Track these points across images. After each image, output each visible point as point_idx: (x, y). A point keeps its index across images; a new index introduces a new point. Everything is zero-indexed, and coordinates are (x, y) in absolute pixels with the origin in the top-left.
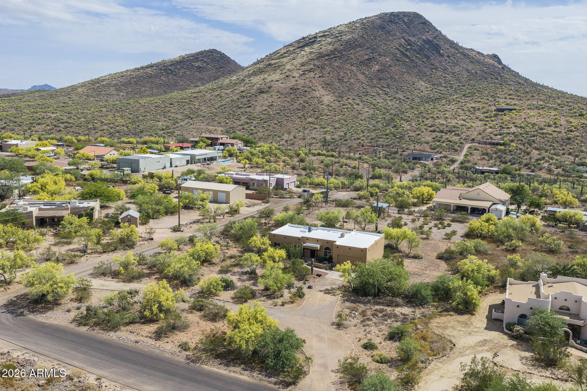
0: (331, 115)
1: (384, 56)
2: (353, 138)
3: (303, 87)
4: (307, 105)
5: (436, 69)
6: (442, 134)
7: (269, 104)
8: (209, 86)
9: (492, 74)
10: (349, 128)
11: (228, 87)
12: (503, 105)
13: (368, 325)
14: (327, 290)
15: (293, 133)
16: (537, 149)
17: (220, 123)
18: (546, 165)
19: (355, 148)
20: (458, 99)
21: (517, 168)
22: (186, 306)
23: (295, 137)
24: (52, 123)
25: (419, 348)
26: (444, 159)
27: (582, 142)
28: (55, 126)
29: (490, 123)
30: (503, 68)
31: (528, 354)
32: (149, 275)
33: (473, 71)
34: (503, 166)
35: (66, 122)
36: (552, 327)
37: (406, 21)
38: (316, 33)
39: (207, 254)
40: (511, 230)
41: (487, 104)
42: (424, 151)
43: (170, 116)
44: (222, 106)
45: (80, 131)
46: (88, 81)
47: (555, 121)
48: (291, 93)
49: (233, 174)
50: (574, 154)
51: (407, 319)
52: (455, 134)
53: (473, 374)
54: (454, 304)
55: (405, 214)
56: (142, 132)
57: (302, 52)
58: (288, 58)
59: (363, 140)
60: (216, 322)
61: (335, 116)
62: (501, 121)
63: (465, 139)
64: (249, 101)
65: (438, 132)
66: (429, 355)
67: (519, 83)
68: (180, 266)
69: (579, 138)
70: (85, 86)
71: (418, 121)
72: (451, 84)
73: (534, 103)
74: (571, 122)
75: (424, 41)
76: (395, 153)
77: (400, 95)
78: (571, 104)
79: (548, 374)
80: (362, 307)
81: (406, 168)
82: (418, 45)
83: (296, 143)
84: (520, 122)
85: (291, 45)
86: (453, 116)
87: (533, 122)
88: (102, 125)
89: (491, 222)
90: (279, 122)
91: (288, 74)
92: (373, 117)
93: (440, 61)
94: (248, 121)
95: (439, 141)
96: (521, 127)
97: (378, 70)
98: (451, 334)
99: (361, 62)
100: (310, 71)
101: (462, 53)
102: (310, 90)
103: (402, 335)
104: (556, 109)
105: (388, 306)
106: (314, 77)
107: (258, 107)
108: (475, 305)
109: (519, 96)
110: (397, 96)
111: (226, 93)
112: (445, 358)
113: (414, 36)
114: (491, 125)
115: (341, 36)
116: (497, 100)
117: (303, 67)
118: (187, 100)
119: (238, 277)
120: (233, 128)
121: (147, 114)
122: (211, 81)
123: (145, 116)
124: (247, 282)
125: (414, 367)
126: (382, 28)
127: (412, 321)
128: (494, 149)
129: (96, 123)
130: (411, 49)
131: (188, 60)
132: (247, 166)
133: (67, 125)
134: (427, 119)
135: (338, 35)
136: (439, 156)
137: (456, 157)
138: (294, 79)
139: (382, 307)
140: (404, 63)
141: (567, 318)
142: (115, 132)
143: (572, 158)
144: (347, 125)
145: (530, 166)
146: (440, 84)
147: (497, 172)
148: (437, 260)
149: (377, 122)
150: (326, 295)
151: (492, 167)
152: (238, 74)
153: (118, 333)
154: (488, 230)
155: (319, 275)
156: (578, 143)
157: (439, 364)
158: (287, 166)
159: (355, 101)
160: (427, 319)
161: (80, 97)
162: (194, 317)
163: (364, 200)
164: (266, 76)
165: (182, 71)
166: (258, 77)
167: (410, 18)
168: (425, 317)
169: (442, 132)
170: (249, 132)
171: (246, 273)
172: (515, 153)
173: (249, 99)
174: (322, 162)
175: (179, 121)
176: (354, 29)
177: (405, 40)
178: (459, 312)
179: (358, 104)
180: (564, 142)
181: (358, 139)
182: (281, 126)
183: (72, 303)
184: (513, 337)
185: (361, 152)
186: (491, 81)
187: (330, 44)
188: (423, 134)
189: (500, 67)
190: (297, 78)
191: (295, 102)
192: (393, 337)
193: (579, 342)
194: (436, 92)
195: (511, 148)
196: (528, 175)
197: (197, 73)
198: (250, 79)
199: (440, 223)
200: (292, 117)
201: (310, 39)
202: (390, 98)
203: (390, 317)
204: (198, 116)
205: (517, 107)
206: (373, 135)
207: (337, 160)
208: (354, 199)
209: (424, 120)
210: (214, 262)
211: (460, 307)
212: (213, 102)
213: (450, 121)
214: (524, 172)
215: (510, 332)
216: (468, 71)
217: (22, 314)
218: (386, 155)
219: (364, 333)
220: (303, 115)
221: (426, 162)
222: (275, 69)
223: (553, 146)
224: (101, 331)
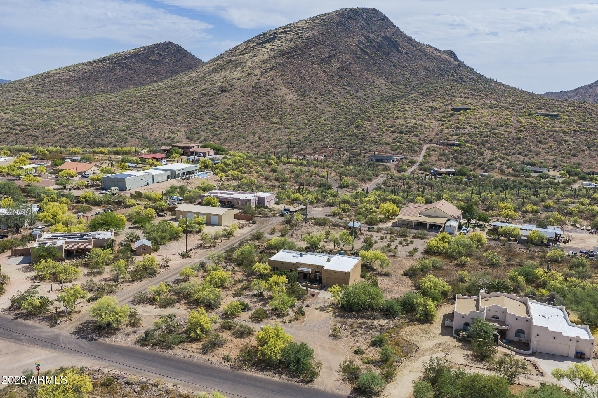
0: (295, 115)
1: (345, 54)
2: (317, 139)
3: (265, 85)
4: (270, 104)
5: (395, 66)
6: (402, 135)
7: (232, 103)
8: (168, 82)
9: (448, 71)
10: (313, 129)
11: (188, 84)
12: (459, 104)
13: (356, 335)
14: (321, 307)
15: (258, 134)
16: (490, 149)
17: (182, 123)
18: (498, 165)
19: (320, 150)
20: (416, 98)
21: (472, 168)
22: (217, 326)
23: (260, 139)
24: (7, 125)
25: (394, 352)
26: (404, 161)
27: (530, 141)
28: (11, 129)
29: (446, 123)
30: (458, 64)
31: (469, 352)
32: (179, 301)
33: (430, 68)
34: (459, 167)
35: (22, 125)
36: (486, 332)
37: (365, 17)
38: (276, 29)
39: (222, 280)
40: (461, 248)
41: (444, 103)
42: (385, 152)
43: (129, 116)
44: (183, 105)
45: (38, 134)
46: (37, 75)
47: (507, 121)
48: (253, 92)
49: (217, 193)
50: (524, 154)
51: (383, 329)
52: (415, 135)
53: (431, 369)
54: (418, 316)
55: (375, 231)
56: (103, 134)
57: (263, 49)
58: (249, 54)
59: (327, 141)
60: (243, 338)
61: (298, 116)
62: (457, 121)
63: (424, 140)
64: (211, 99)
65: (398, 133)
66: (401, 356)
67: (474, 80)
68: (206, 294)
69: (528, 138)
70: (33, 81)
71: (379, 121)
72: (410, 82)
73: (488, 102)
74: (521, 122)
75: (383, 37)
76: (358, 155)
77: (361, 94)
78: (521, 103)
79: (482, 366)
80: (350, 321)
81: (371, 176)
82: (377, 42)
83: (262, 145)
84: (474, 122)
85: (251, 41)
86: (412, 116)
87: (487, 122)
88: (60, 127)
89: (446, 240)
90: (243, 122)
91: (249, 72)
92: (335, 117)
93: (399, 58)
94: (212, 121)
95: (399, 142)
96: (475, 127)
97: (339, 68)
98: (416, 340)
99: (322, 60)
100: (271, 69)
101: (419, 49)
102: (273, 89)
103: (382, 342)
104: (507, 109)
105: (369, 319)
106: (276, 76)
107: (220, 107)
108: (433, 316)
109: (473, 95)
110: (358, 94)
111: (187, 91)
112: (412, 358)
113: (373, 32)
114: (448, 125)
115: (302, 33)
116: (453, 99)
117: (265, 65)
118: (146, 99)
119: (249, 299)
120: (197, 128)
121: (106, 113)
122: (169, 77)
123: (104, 116)
124: (258, 303)
125: (391, 366)
126: (342, 24)
127: (388, 331)
128: (451, 150)
129: (54, 125)
130: (370, 46)
131: (143, 53)
132: (224, 178)
133: (23, 127)
134: (388, 119)
135: (298, 31)
136: (399, 157)
137: (415, 158)
138: (256, 78)
139: (364, 320)
140: (364, 60)
141: (496, 325)
142: (74, 135)
143: (521, 158)
144: (310, 125)
145: (483, 166)
146: (399, 82)
147: (453, 174)
148: (404, 277)
149: (339, 122)
150: (322, 312)
151: (448, 168)
152: (198, 71)
153: (174, 350)
154: (443, 247)
155: (313, 295)
156: (527, 143)
157: (408, 363)
158: (261, 177)
159: (317, 100)
160: (398, 328)
161: (30, 93)
162: (226, 335)
163: (338, 217)
164: (227, 73)
165: (138, 64)
166: (219, 74)
167: (369, 15)
168: (396, 327)
169: (402, 132)
170: (213, 133)
171: (255, 295)
172: (470, 153)
173: (211, 97)
174: (293, 172)
175: (140, 121)
176: (314, 26)
177: (364, 37)
178: (422, 322)
179: (320, 103)
180: (515, 142)
181: (322, 140)
182: (245, 126)
183: (127, 328)
184: (459, 340)
185: (326, 154)
186: (448, 78)
187: (290, 41)
188: (384, 135)
189: (456, 63)
190: (258, 76)
191: (258, 101)
192: (374, 344)
193: (504, 341)
194: (395, 90)
195: (466, 149)
196: (482, 176)
197: (153, 67)
198: (211, 76)
199: (405, 240)
200: (256, 117)
201: (271, 35)
202: (351, 97)
203: (371, 329)
204: (159, 116)
205: (471, 107)
206: (337, 136)
207: (306, 169)
208: (329, 216)
209: (385, 120)
210: (227, 286)
211: (422, 318)
212: (174, 100)
213: (409, 121)
214: (478, 172)
215: (457, 336)
216: (425, 68)
217: (92, 339)
218: (350, 157)
219: (354, 342)
220: (267, 114)
221: (388, 164)
222: (236, 66)
223: (505, 146)
224: (161, 350)
